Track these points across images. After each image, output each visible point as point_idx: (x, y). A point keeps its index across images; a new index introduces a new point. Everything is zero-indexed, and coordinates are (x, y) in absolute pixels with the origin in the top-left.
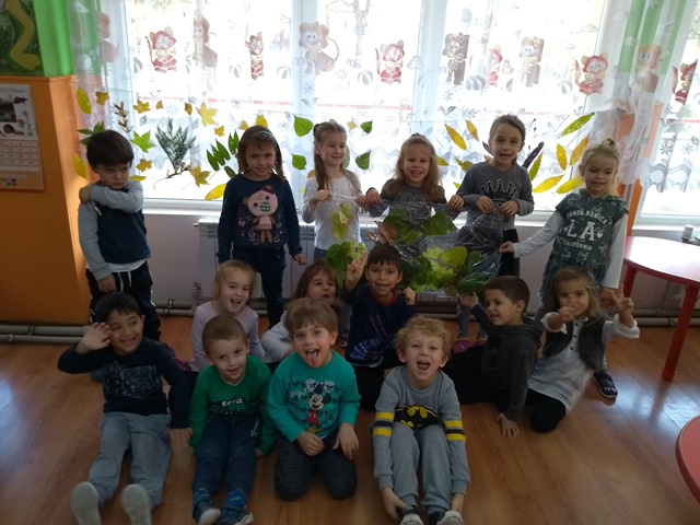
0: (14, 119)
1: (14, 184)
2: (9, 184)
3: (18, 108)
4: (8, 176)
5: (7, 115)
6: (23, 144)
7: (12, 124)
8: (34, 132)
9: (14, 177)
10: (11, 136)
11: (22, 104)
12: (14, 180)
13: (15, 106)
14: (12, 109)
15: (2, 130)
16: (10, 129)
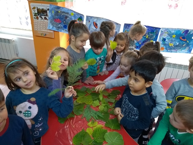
0: (47, 15)
1: (46, 36)
2: (44, 35)
4: (44, 33)
5: (45, 14)
7: (46, 17)
9: (46, 33)
10: (46, 21)
12: (46, 34)
14: (47, 12)
15: (43, 18)
16: (46, 18)
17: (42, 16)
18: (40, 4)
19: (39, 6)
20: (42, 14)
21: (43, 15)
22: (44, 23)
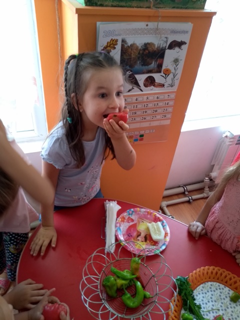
0: (159, 69)
3: (170, 55)
4: (137, 133)
5: (153, 65)
6: (161, 97)
7: (155, 75)
8: (177, 83)
9: (142, 132)
10: (149, 90)
11: (177, 49)
12: (142, 136)
13: (168, 52)
15: (141, 83)
16: (150, 82)
17: (137, 76)
18: (141, 25)
19: (136, 32)
20: (138, 66)
21: (145, 68)
22: (140, 99)
